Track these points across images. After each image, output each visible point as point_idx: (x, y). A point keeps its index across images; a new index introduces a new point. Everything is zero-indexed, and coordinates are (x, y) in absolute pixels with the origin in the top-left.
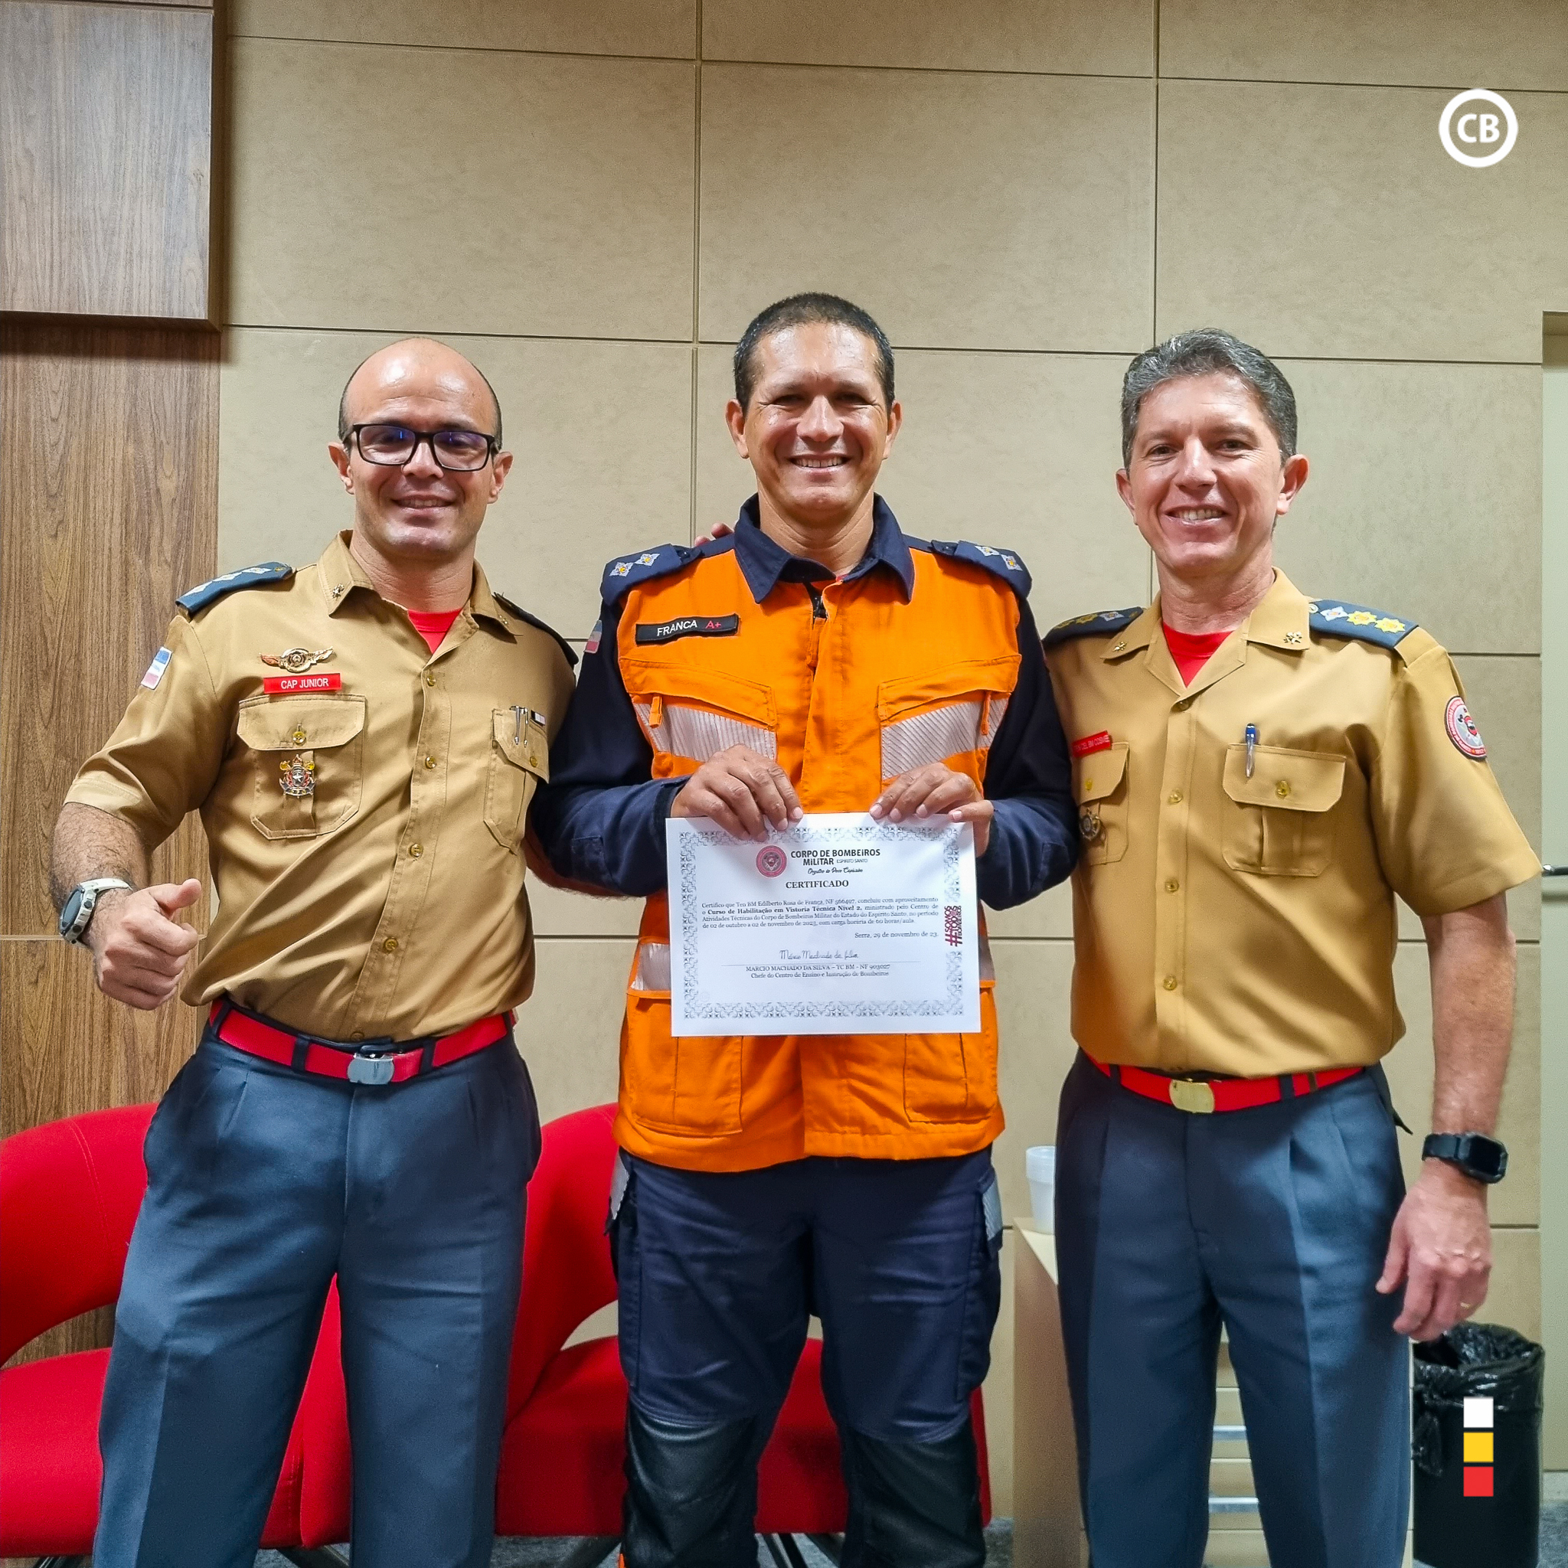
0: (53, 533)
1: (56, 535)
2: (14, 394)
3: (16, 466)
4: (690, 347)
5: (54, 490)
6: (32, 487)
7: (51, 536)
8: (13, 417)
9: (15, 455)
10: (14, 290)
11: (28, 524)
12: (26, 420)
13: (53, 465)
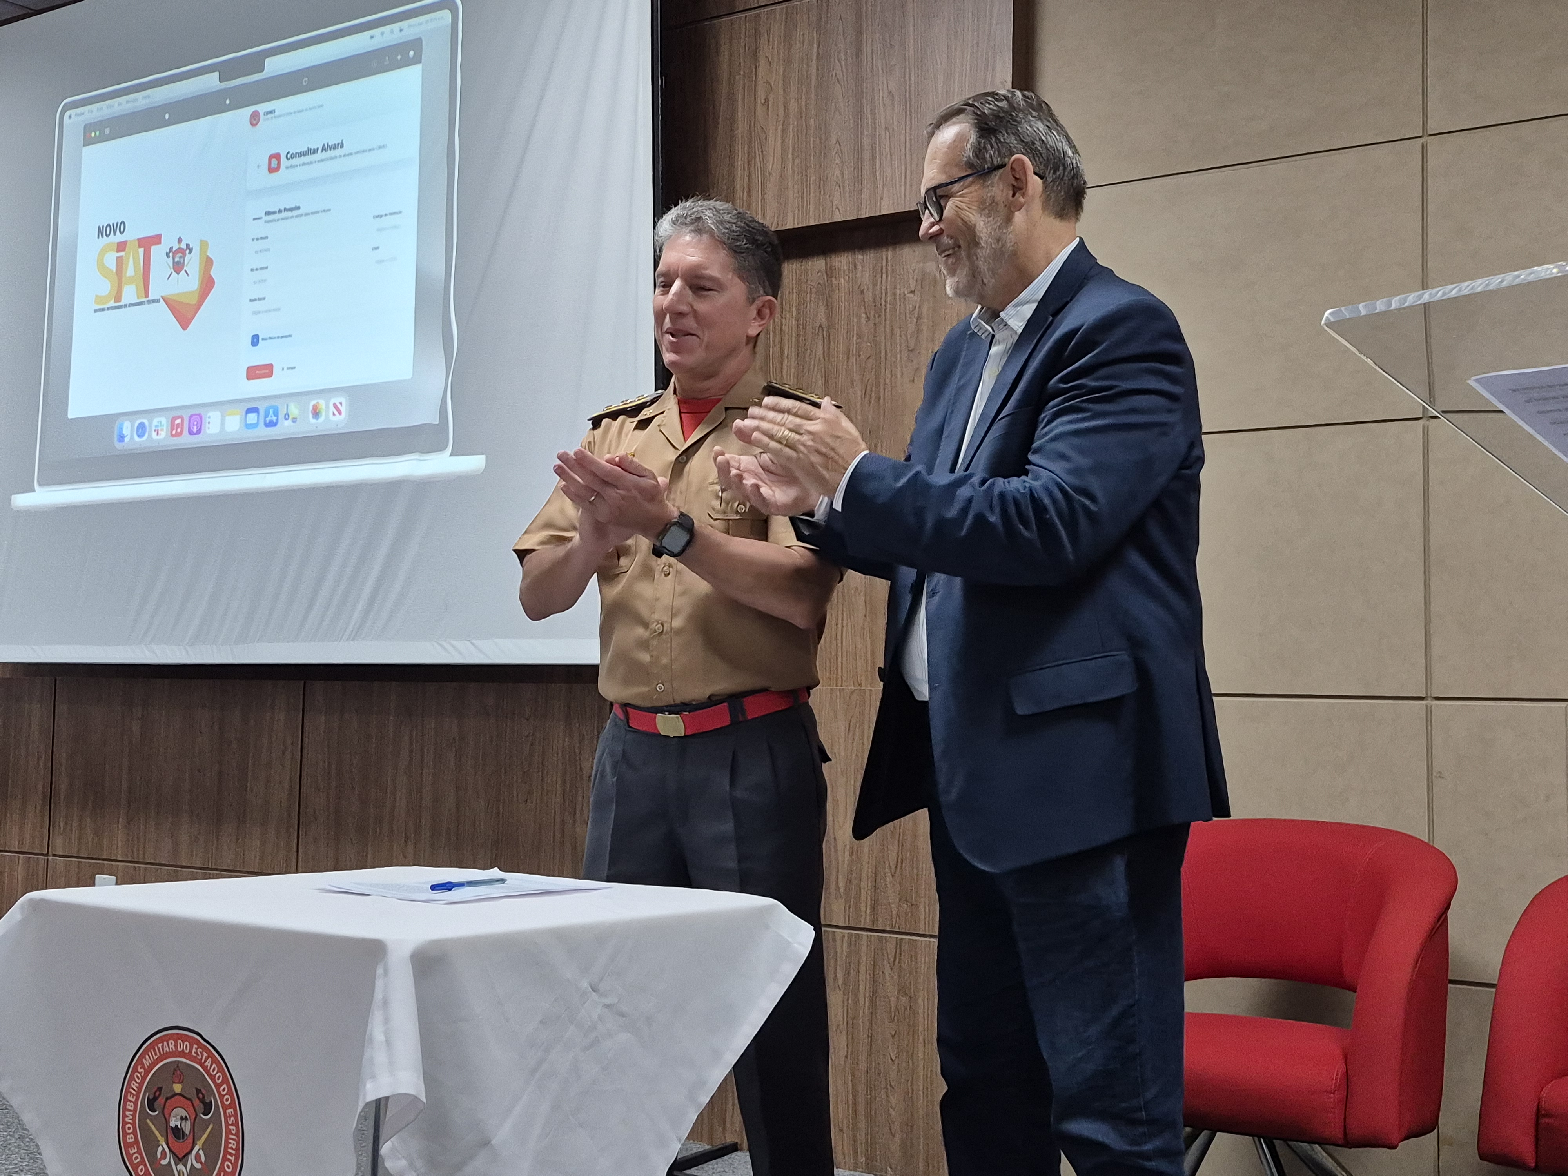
0: (912, 379)
1: (913, 381)
2: (887, 277)
3: (888, 330)
4: (1421, 141)
5: (912, 347)
6: (898, 346)
7: (910, 381)
8: (886, 294)
9: (888, 322)
10: (881, 199)
11: (896, 375)
12: (894, 294)
13: (911, 328)
